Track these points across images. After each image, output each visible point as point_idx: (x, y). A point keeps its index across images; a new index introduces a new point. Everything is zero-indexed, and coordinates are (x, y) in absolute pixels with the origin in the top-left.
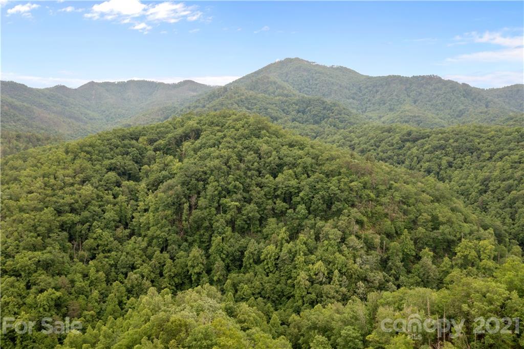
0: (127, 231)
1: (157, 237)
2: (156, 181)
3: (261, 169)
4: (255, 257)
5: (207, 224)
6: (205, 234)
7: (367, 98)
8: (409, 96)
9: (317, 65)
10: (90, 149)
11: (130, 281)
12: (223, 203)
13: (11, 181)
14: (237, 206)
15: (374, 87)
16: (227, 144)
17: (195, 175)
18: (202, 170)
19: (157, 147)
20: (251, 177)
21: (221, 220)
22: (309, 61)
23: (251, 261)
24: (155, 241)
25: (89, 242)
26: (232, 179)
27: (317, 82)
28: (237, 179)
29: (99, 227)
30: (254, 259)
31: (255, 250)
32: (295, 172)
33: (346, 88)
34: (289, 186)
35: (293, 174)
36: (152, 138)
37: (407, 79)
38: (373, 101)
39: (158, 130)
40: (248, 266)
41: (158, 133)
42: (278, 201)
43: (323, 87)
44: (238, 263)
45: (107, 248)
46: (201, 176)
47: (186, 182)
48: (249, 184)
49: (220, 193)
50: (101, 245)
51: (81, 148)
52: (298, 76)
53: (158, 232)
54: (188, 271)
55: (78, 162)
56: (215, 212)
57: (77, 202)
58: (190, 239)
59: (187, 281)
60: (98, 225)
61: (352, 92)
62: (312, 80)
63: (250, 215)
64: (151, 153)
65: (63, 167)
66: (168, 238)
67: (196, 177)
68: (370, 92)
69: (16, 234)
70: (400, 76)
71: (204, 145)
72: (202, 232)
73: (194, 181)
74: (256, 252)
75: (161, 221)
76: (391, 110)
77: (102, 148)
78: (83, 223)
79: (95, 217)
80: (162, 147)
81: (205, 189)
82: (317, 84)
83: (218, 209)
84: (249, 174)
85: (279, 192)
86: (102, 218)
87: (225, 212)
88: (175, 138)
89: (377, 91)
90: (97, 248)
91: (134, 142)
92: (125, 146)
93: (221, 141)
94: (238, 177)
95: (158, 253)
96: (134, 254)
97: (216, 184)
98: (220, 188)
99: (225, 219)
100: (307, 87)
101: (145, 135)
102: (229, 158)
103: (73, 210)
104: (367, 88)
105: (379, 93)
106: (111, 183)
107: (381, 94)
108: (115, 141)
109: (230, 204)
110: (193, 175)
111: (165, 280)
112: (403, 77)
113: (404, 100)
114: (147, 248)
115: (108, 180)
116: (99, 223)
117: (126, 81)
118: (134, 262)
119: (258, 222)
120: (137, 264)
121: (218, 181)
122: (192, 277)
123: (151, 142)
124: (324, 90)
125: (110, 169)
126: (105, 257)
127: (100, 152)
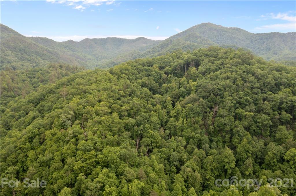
0: (167, 132)
1: (193, 138)
2: (177, 95)
3: (263, 88)
4: (278, 158)
5: (228, 128)
6: (227, 136)
7: (257, 47)
8: (286, 45)
9: (222, 27)
10: (126, 72)
11: (185, 173)
12: (239, 113)
13: (82, 93)
14: (251, 115)
15: (261, 40)
16: (229, 69)
17: (213, 91)
18: (218, 87)
19: (166, 71)
20: (256, 94)
21: (240, 126)
22: (217, 25)
23: (275, 160)
24: (191, 140)
25: (146, 140)
26: (243, 95)
27: (223, 37)
28: (246, 95)
29: (150, 128)
30: (277, 159)
31: (278, 151)
32: (291, 90)
33: (243, 40)
34: (292, 101)
35: (291, 91)
36: (161, 66)
37: (284, 34)
38: (262, 48)
39: (163, 61)
40: (273, 164)
41: (164, 63)
42: (284, 113)
43: (228, 40)
44: (259, 160)
45: (158, 145)
46: (217, 92)
47: (206, 96)
48: (256, 99)
49: (235, 105)
50: (154, 142)
51: (121, 71)
52: (211, 33)
53: (193, 134)
54: (224, 166)
55: (122, 80)
56: (233, 120)
57: (132, 109)
58: (215, 139)
59: (223, 174)
60: (149, 127)
61: (247, 43)
62: (220, 36)
63: (264, 123)
64: (164, 76)
65: (114, 83)
66: (201, 139)
67: (214, 93)
68: (259, 42)
69: (98, 132)
70: (279, 33)
71: (208, 70)
72: (224, 134)
73: (212, 95)
74: (279, 154)
75: (193, 125)
76: (275, 54)
77: (133, 71)
78: (139, 126)
79: (145, 120)
80: (170, 72)
81: (222, 102)
82: (223, 38)
83: (235, 117)
84: (255, 90)
85: (284, 106)
86: (150, 121)
87: (240, 119)
88: (180, 65)
89: (264, 42)
90: (151, 145)
91: (151, 68)
92: (146, 70)
93: (221, 67)
94: (247, 93)
95: (196, 150)
96: (180, 150)
97: (230, 98)
98: (235, 101)
99: (242, 125)
100: (217, 40)
101: (155, 64)
102: (236, 79)
103: (129, 115)
104: (256, 40)
105: (265, 43)
106: (148, 96)
107: (267, 44)
108: (141, 67)
109: (245, 114)
110: (211, 91)
111: (208, 172)
112: (281, 33)
113: (284, 48)
114: (186, 145)
115: (146, 94)
116: (149, 125)
117: (105, 38)
118: (181, 157)
119: (269, 129)
120: (184, 159)
121: (231, 96)
122: (228, 170)
123: (161, 68)
124: (228, 42)
125: (142, 86)
126: (159, 152)
127: (133, 74)
